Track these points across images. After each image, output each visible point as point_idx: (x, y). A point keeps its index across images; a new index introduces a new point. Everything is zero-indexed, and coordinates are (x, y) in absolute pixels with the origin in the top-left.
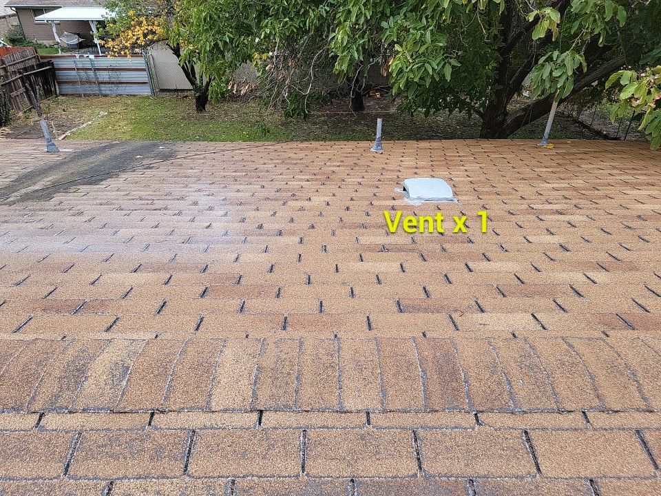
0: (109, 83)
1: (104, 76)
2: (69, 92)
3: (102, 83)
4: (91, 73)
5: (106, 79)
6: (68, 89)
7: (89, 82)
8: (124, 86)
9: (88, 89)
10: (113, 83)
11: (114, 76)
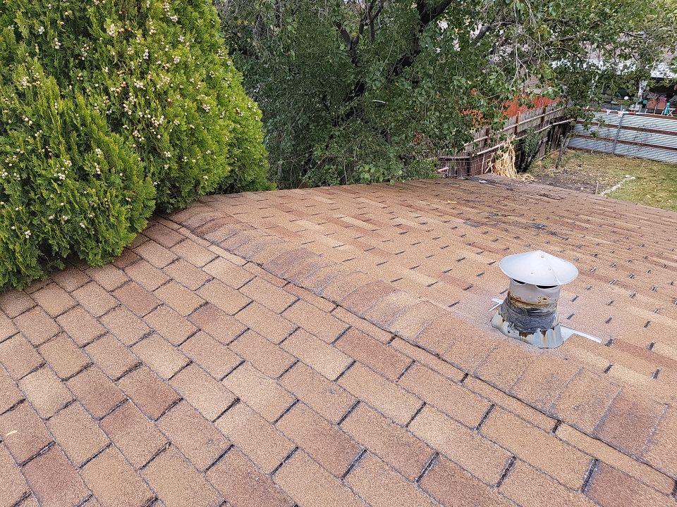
0: (631, 143)
1: (629, 135)
2: (579, 147)
3: (622, 142)
4: (614, 131)
5: (631, 140)
6: (580, 142)
7: (607, 139)
8: (649, 148)
9: (601, 146)
10: (636, 144)
11: (642, 137)
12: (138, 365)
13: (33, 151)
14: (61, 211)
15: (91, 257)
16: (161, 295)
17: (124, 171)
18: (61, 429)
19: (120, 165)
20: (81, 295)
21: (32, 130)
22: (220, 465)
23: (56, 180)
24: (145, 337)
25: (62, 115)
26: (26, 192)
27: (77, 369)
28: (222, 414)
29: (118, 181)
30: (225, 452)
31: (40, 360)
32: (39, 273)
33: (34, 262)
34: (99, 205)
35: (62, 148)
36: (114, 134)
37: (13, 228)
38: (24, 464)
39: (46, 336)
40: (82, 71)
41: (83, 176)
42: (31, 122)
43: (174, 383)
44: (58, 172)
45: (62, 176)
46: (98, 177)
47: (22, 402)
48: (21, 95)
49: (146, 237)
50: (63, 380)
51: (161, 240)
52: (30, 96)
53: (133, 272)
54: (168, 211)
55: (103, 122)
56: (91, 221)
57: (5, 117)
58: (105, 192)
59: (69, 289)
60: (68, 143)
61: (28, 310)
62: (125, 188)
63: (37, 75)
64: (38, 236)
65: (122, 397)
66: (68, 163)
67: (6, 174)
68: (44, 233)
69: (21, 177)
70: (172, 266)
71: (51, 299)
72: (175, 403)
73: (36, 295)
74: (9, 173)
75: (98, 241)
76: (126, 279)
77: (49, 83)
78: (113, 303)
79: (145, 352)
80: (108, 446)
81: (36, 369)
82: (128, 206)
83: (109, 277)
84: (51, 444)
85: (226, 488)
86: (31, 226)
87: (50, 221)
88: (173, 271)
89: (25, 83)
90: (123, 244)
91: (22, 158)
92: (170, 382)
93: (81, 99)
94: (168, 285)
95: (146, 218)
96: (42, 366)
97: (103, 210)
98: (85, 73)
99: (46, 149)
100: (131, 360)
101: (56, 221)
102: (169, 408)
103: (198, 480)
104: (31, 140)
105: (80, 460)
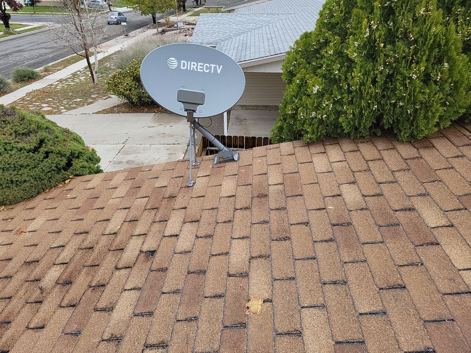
12: (411, 209)
13: (404, 57)
14: (401, 99)
15: (402, 134)
16: (441, 174)
17: (456, 83)
18: (357, 219)
19: (457, 77)
20: (385, 154)
21: (410, 44)
22: (456, 297)
23: (410, 78)
24: (421, 195)
25: (436, 36)
26: (386, 82)
27: (373, 194)
28: (468, 269)
29: (447, 88)
30: (463, 293)
31: (353, 179)
32: (366, 133)
33: (369, 125)
34: (427, 101)
35: (424, 58)
36: (463, 55)
37: (370, 101)
38: (334, 225)
39: (359, 168)
40: (462, 6)
41: (426, 79)
42: (413, 38)
43: (435, 232)
44: (413, 73)
45: (415, 76)
46: (436, 82)
47: (339, 195)
48: (415, 20)
49: (442, 134)
50: (363, 195)
51: (452, 139)
52: (420, 22)
53: (425, 153)
54: (466, 121)
55: (460, 45)
56: (416, 111)
57: (399, 32)
58: (435, 94)
59: (380, 148)
60: (429, 56)
61: (354, 151)
62: (450, 95)
63: (431, 8)
64: (379, 111)
65: (395, 221)
66: (423, 69)
67: (382, 68)
68: (383, 110)
69: (389, 73)
70: (457, 159)
71: (367, 150)
72: (432, 244)
73: (360, 145)
74: (384, 68)
75: (412, 125)
76: (418, 155)
77: (437, 14)
78: (404, 166)
79: (418, 203)
80: (382, 242)
81: (350, 183)
82: (445, 108)
83: (407, 151)
84: (349, 224)
85: (457, 313)
86: (379, 103)
87: (391, 103)
88: (455, 162)
89: (422, 12)
90: (426, 132)
91: (397, 61)
92: (432, 230)
93: (453, 27)
94: (449, 171)
95: (451, 120)
96: (354, 183)
97: (426, 106)
98: (463, 9)
99: (413, 57)
100: (407, 204)
101: (395, 105)
102: (427, 244)
103: (436, 295)
104: (407, 50)
105: (363, 239)
